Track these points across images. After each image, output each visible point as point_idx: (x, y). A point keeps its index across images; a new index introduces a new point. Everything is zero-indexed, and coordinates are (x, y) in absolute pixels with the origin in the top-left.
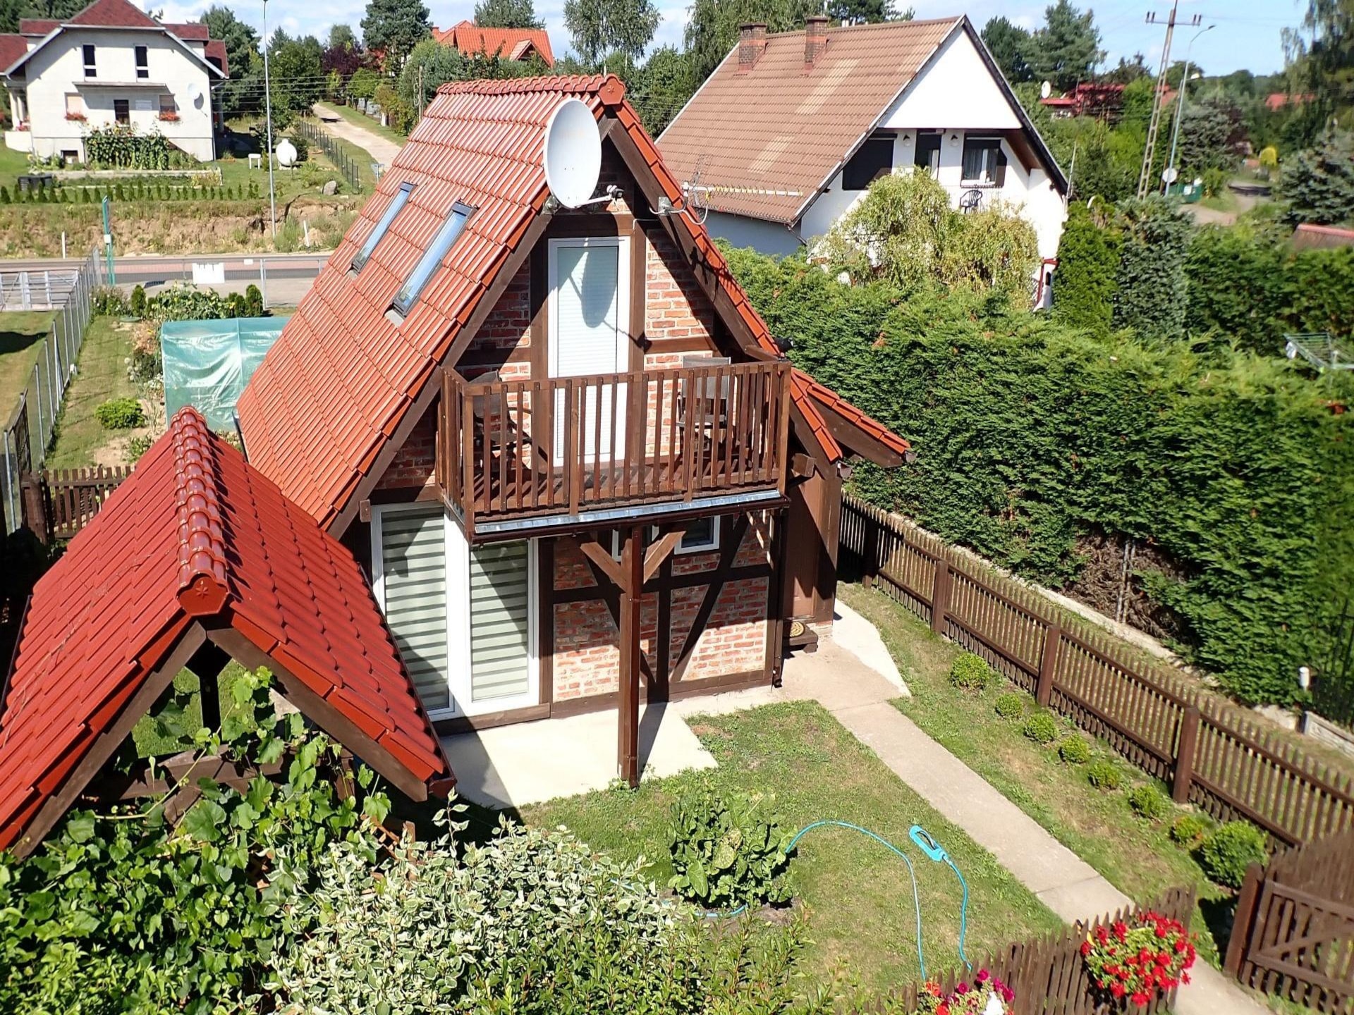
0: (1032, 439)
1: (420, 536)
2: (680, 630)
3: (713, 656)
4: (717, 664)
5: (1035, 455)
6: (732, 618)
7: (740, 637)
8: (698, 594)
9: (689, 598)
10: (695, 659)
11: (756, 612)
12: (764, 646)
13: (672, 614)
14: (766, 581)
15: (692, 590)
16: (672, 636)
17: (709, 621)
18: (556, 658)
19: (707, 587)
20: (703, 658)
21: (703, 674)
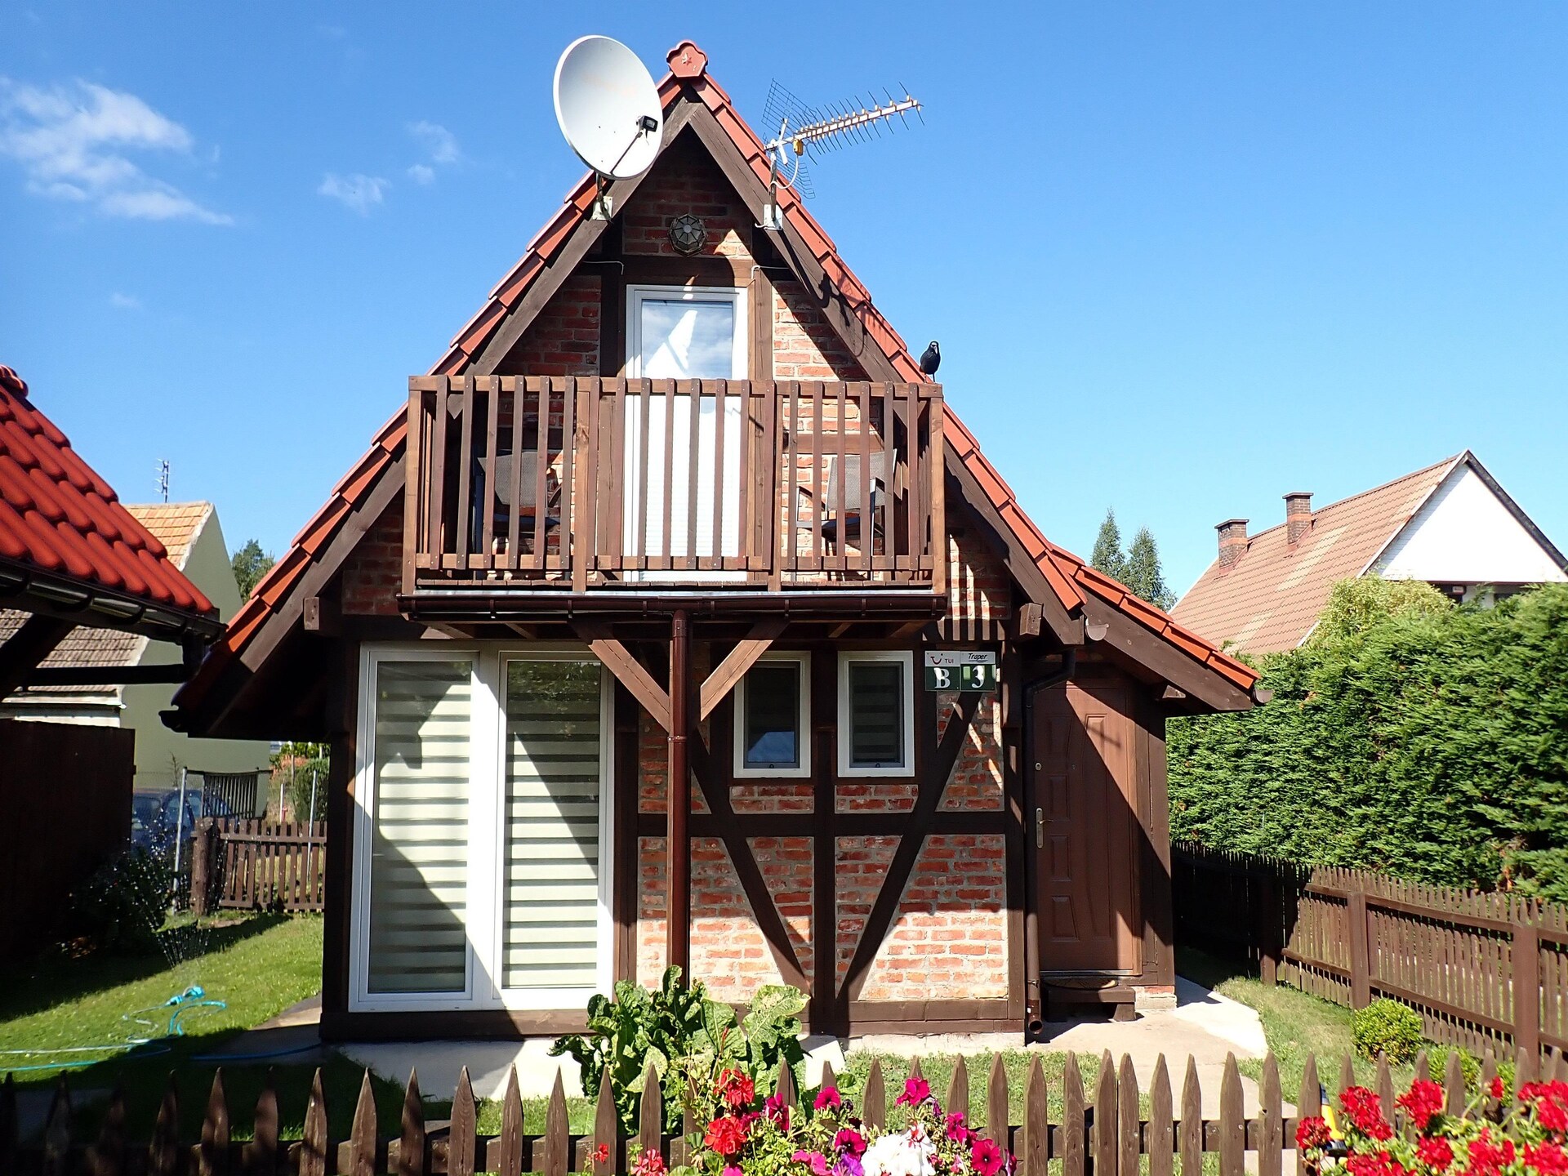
0: (1514, 744)
1: (442, 708)
2: (852, 909)
3: (913, 963)
4: (921, 979)
5: (1528, 771)
6: (943, 900)
7: (959, 935)
8: (882, 851)
9: (867, 856)
10: (882, 964)
11: (986, 894)
12: (1005, 955)
13: (839, 878)
14: (999, 842)
15: (871, 842)
16: (840, 917)
17: (904, 898)
18: (641, 925)
19: (898, 839)
20: (896, 964)
21: (896, 994)
